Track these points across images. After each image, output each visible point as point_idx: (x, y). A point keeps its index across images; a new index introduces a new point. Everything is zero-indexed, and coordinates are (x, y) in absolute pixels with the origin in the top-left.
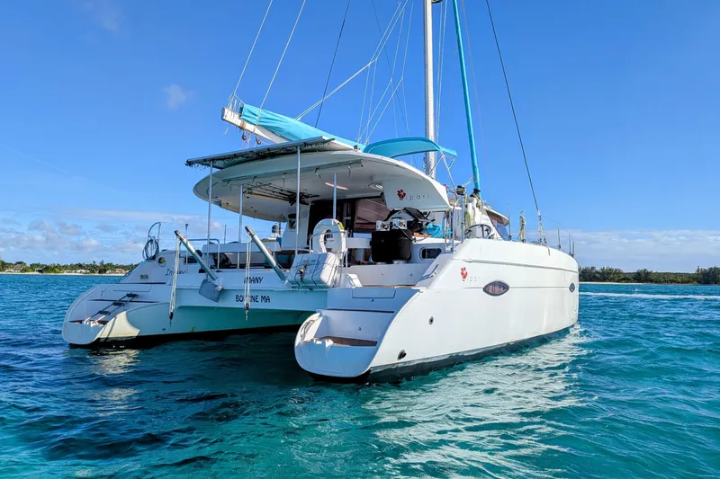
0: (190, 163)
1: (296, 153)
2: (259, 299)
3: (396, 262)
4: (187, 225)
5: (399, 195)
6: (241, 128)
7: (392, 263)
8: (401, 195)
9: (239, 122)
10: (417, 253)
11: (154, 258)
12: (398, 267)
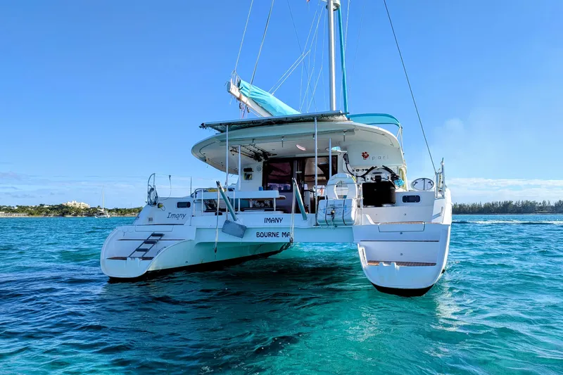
0: (203, 126)
1: (313, 121)
2: (280, 235)
3: (385, 205)
4: (170, 176)
5: (363, 156)
6: (239, 99)
7: (381, 206)
8: (365, 156)
9: (237, 94)
10: (399, 199)
11: (155, 203)
12: (386, 209)
